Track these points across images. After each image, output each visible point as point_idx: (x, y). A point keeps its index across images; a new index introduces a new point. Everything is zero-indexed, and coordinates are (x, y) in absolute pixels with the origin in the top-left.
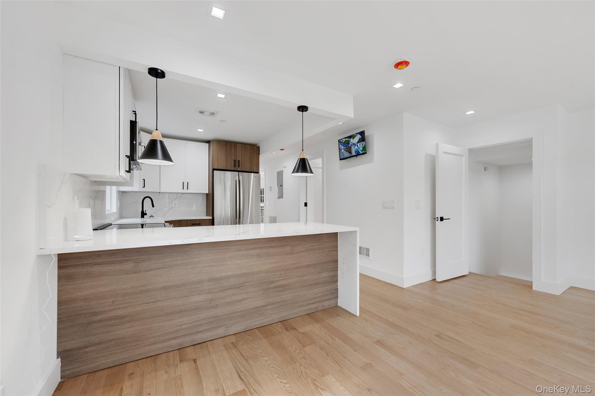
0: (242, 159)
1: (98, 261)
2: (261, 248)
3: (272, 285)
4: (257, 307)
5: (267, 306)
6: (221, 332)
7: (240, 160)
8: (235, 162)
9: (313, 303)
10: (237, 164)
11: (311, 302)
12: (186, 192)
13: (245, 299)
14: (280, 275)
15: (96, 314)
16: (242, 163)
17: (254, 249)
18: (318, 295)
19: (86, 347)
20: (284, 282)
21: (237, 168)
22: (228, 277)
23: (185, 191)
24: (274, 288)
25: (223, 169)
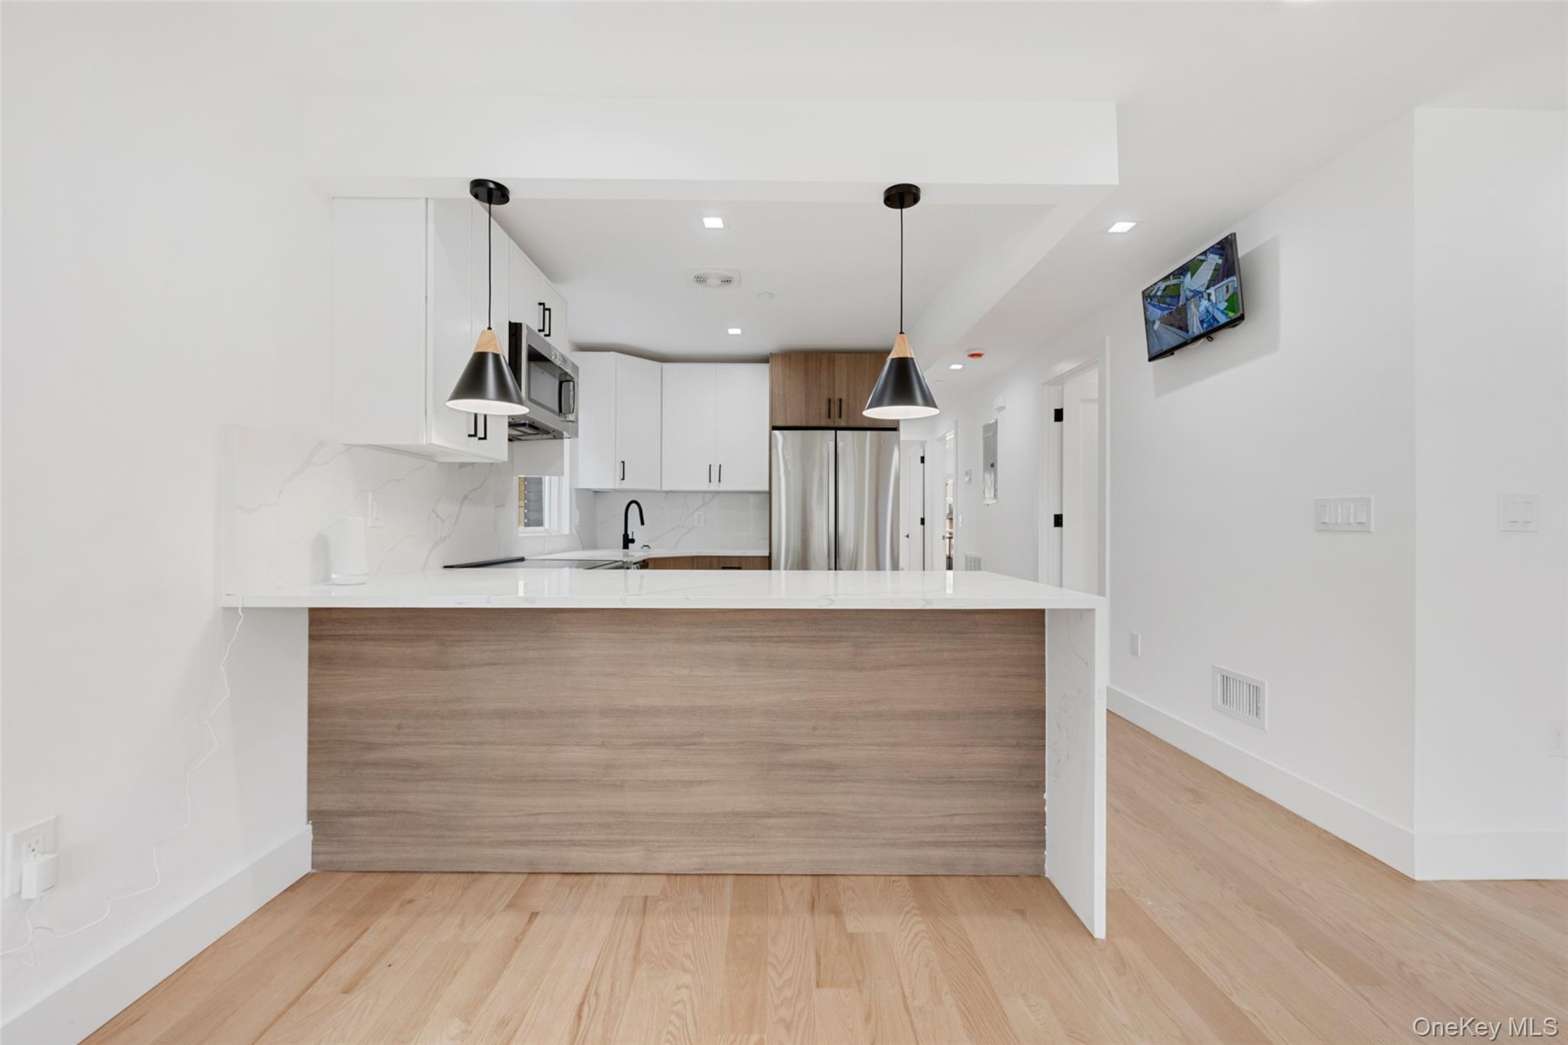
0: (848, 396)
1: (373, 632)
2: (752, 639)
3: (787, 757)
4: (737, 814)
5: (769, 816)
6: (633, 857)
7: (844, 398)
8: (829, 404)
9: (937, 844)
10: (835, 409)
11: (930, 837)
12: (717, 489)
13: (700, 782)
14: (815, 728)
15: (370, 747)
16: (848, 405)
17: (730, 639)
18: (958, 821)
19: (352, 814)
20: (828, 755)
21: (837, 419)
22: (654, 712)
23: (714, 486)
24: (793, 765)
25: (798, 424)
